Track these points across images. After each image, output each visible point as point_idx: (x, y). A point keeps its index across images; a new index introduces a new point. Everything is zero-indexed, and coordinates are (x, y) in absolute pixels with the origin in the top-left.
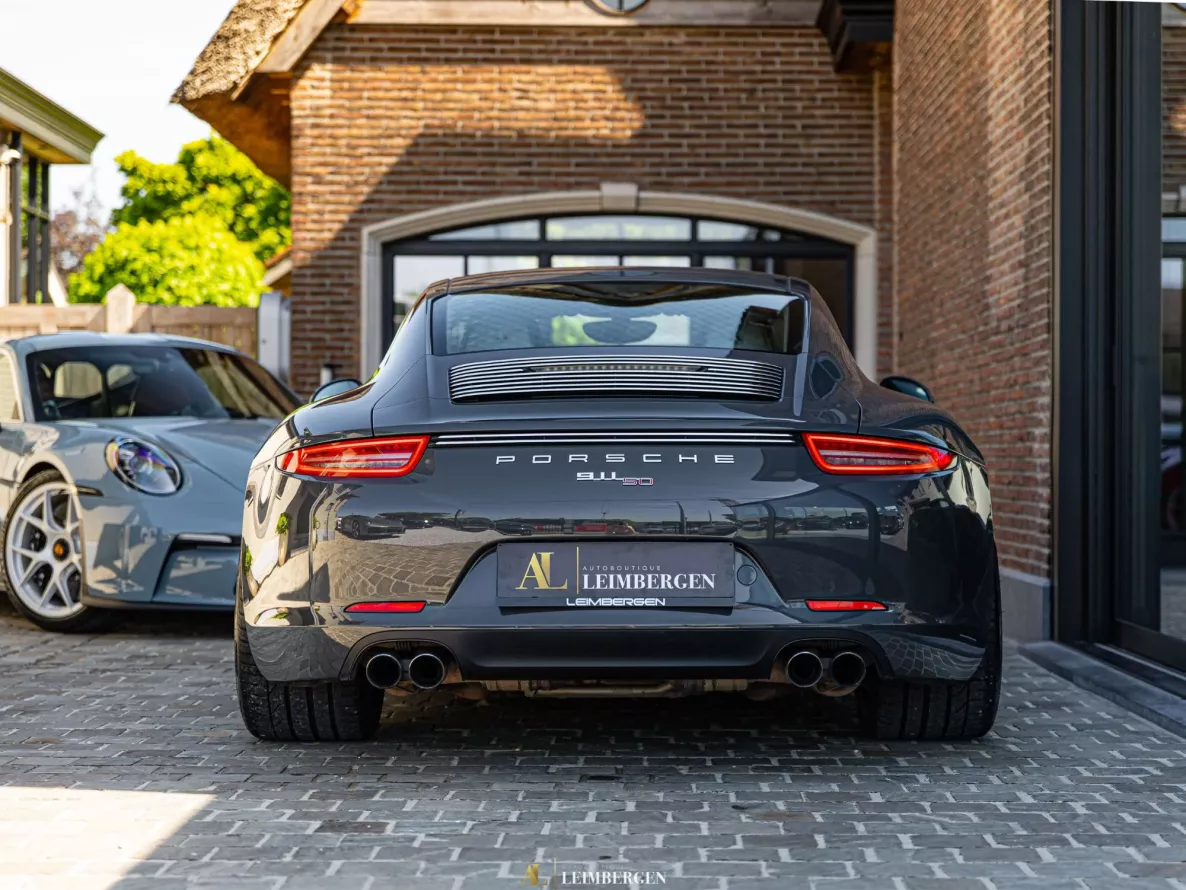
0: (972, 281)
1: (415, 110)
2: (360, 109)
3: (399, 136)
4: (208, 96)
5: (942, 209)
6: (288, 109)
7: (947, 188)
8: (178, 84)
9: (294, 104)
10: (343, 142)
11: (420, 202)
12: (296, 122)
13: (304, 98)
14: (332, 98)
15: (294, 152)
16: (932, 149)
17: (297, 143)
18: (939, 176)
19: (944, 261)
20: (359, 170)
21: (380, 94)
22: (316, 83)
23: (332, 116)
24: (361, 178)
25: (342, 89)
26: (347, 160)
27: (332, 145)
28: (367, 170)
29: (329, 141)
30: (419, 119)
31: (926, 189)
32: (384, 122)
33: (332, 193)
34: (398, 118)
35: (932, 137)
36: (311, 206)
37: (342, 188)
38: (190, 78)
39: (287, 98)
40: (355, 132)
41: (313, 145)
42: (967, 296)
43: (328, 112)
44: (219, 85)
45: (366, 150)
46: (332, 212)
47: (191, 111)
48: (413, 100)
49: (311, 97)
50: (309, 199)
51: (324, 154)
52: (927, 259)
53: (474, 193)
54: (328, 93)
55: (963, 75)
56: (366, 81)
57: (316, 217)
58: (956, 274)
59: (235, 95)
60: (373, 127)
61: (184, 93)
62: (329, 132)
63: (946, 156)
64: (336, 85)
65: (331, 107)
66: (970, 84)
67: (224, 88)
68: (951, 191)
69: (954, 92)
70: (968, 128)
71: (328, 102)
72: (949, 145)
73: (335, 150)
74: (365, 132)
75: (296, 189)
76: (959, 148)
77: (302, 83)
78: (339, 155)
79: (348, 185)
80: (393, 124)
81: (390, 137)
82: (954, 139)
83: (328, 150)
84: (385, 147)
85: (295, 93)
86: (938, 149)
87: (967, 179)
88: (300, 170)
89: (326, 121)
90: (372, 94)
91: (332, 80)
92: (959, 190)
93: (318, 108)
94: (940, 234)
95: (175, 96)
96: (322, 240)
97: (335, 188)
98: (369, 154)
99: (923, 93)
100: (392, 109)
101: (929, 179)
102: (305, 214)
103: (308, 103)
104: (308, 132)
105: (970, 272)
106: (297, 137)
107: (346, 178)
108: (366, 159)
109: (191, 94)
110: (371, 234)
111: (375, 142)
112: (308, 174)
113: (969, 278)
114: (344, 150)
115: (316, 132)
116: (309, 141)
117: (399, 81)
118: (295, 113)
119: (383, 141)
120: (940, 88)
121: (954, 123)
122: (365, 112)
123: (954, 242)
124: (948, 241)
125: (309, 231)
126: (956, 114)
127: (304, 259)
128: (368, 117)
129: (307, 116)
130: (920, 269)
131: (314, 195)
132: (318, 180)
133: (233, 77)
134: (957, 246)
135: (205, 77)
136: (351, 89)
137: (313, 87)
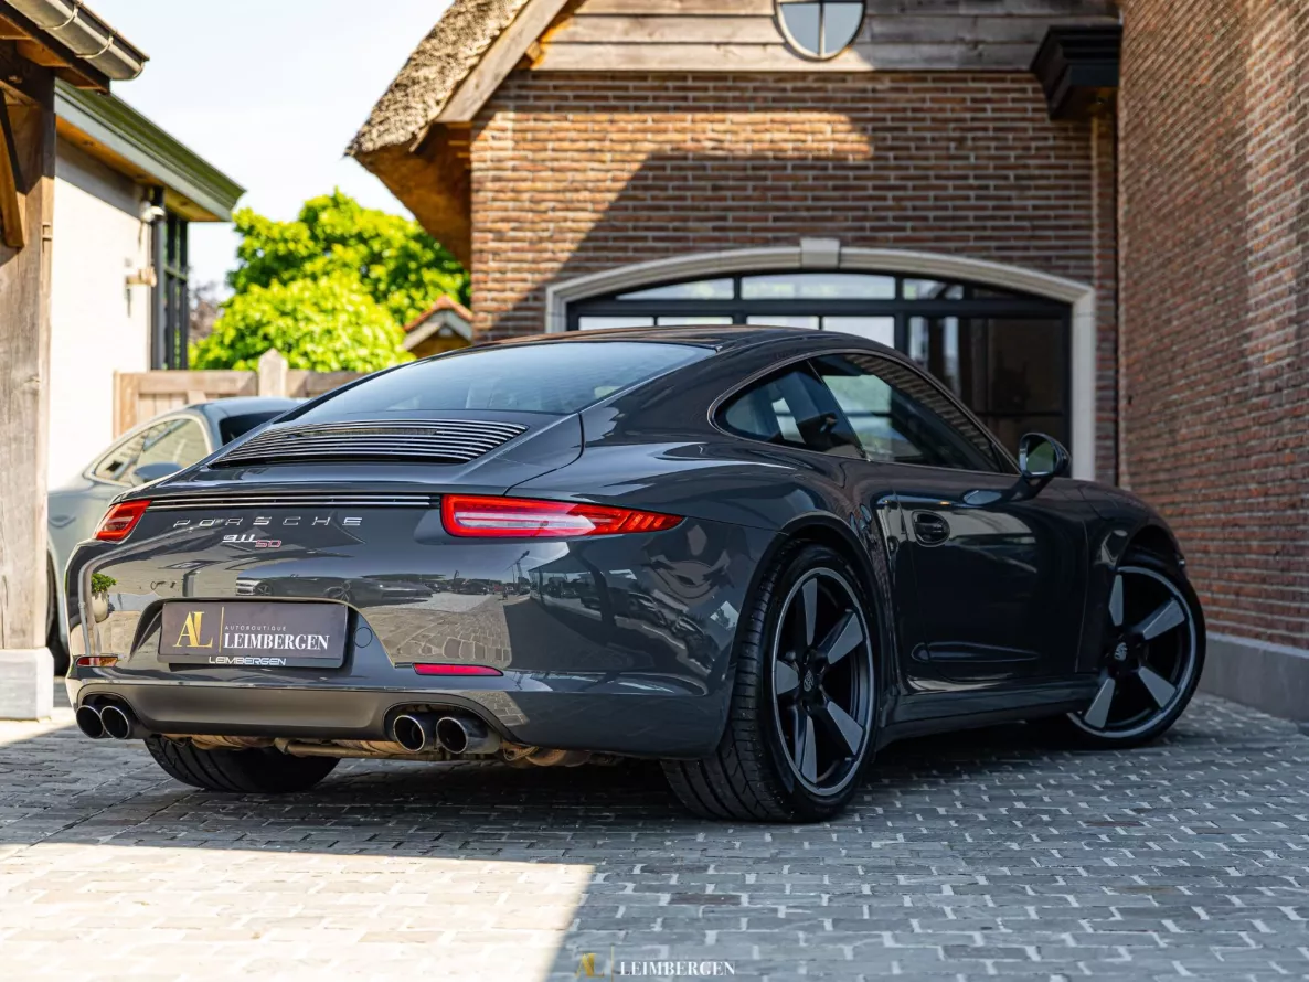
0: (1226, 339)
1: (603, 162)
2: (544, 160)
3: (586, 189)
4: (385, 148)
5: (1184, 264)
6: (468, 161)
7: (1191, 240)
8: (353, 135)
9: (474, 156)
10: (526, 196)
11: (608, 259)
12: (476, 175)
13: (484, 149)
14: (514, 149)
15: (474, 207)
16: (1172, 200)
17: (476, 198)
18: (1180, 229)
19: (1187, 319)
20: (544, 225)
21: (566, 145)
22: (497, 134)
23: (514, 169)
24: (546, 234)
25: (525, 140)
26: (530, 215)
27: (515, 200)
28: (551, 225)
29: (511, 195)
30: (608, 171)
31: (1163, 243)
32: (570, 175)
33: (515, 250)
34: (584, 170)
35: (1170, 188)
36: (493, 265)
37: (526, 245)
38: (366, 129)
39: (467, 149)
40: (539, 185)
41: (494, 199)
42: (1219, 356)
43: (510, 164)
44: (398, 136)
45: (551, 204)
46: (515, 270)
47: (363, 164)
48: (601, 151)
49: (492, 149)
50: (490, 257)
51: (506, 210)
52: (1164, 317)
53: (667, 250)
54: (510, 144)
55: (1212, 122)
56: (551, 131)
57: (498, 275)
58: (1203, 333)
59: (412, 149)
60: (558, 181)
61: (360, 145)
62: (511, 185)
63: (1190, 207)
64: (519, 135)
65: (513, 159)
66: (1222, 130)
67: (402, 139)
68: (1197, 244)
69: (1201, 138)
70: (1219, 177)
71: (510, 154)
72: (1195, 196)
73: (518, 204)
74: (550, 186)
75: (476, 246)
76: (1206, 200)
77: (486, 133)
78: (522, 210)
79: (531, 242)
80: (579, 176)
81: (577, 190)
82: (1200, 189)
83: (511, 205)
84: (572, 201)
85: (476, 145)
86: (1180, 200)
87: (1218, 232)
88: (480, 225)
89: (509, 174)
90: (557, 145)
91: (514, 131)
92: (1208, 243)
93: (500, 160)
94: (1183, 290)
95: (350, 148)
96: (505, 301)
97: (518, 245)
98: (554, 209)
99: (1158, 141)
100: (578, 161)
101: (1168, 232)
102: (486, 272)
103: (488, 155)
104: (489, 185)
105: (1222, 330)
106: (478, 191)
107: (529, 234)
108: (550, 214)
109: (368, 146)
110: (555, 293)
111: (560, 196)
112: (490, 231)
113: (1221, 336)
114: (527, 205)
115: (498, 185)
116: (490, 195)
117: (586, 131)
118: (475, 165)
119: (569, 195)
120: (1182, 135)
121: (1199, 173)
122: (549, 164)
123: (1201, 299)
124: (1194, 298)
125: (489, 290)
126: (1203, 163)
127: (485, 320)
128: (553, 170)
129: (487, 170)
130: (1156, 329)
131: (496, 253)
132: (500, 236)
133: (412, 128)
134: (1206, 303)
135: (382, 128)
136: (534, 140)
137: (494, 138)
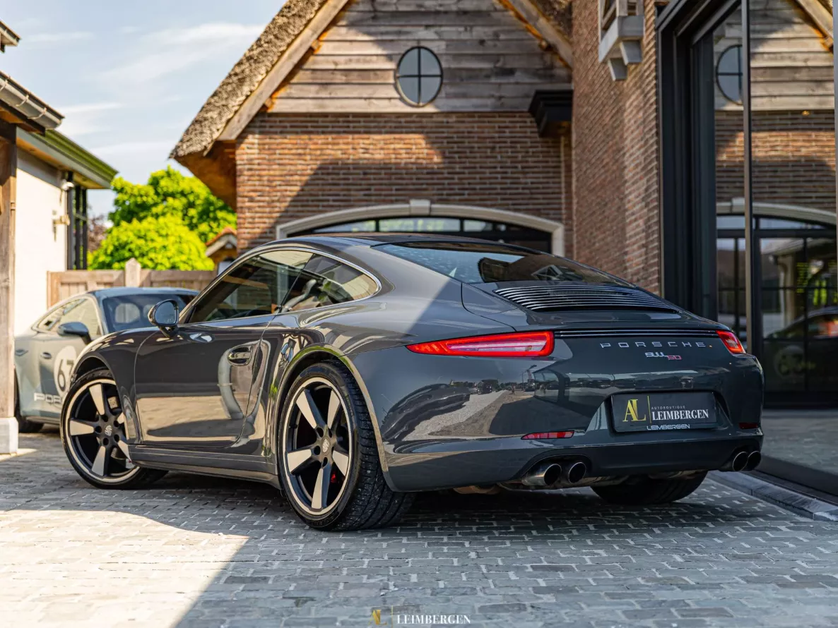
0: (618, 254)
1: (305, 160)
2: (275, 159)
3: (297, 174)
4: (190, 154)
5: (600, 214)
6: (234, 159)
7: (603, 203)
8: (173, 147)
9: (237, 158)
10: (265, 178)
11: (309, 211)
12: (239, 167)
13: (243, 154)
14: (259, 154)
15: (238, 184)
16: (595, 182)
17: (240, 179)
18: (598, 197)
19: (602, 243)
20: (275, 194)
21: (286, 151)
22: (250, 146)
23: (259, 164)
24: (276, 198)
25: (264, 149)
26: (267, 189)
27: (260, 180)
28: (279, 194)
29: (257, 178)
30: (308, 165)
31: (591, 203)
32: (288, 167)
33: (259, 207)
34: (296, 165)
35: (594, 176)
36: (248, 215)
37: (265, 204)
38: (180, 144)
39: (234, 153)
40: (272, 173)
41: (249, 180)
42: (615, 262)
43: (257, 162)
44: (197, 148)
45: (278, 183)
46: (260, 217)
47: (179, 162)
48: (305, 154)
49: (247, 154)
50: (247, 210)
51: (255, 185)
52: (593, 241)
53: (339, 206)
54: (256, 151)
55: (611, 143)
56: (278, 144)
57: (250, 220)
58: (608, 250)
59: (205, 153)
60: (283, 170)
61: (177, 153)
62: (257, 173)
63: (602, 186)
64: (261, 147)
65: (258, 159)
66: (614, 148)
67: (199, 149)
68: (606, 205)
69: (606, 151)
70: (614, 172)
71: (256, 156)
72: (604, 180)
73: (261, 183)
74: (277, 173)
75: (239, 205)
76: (610, 182)
77: (243, 146)
78: (263, 185)
79: (268, 202)
80: (293, 168)
81: (292, 175)
82: (606, 177)
83: (257, 183)
84: (289, 181)
85: (238, 152)
86: (598, 182)
87: (614, 199)
88: (241, 194)
89: (256, 167)
90: (281, 151)
91: (259, 144)
92: (609, 205)
93: (252, 160)
94: (600, 228)
95: (172, 154)
96: (255, 233)
97: (261, 204)
98: (280, 185)
99: (589, 151)
100: (292, 160)
101: (593, 198)
102: (245, 219)
103: (245, 157)
104: (246, 173)
105: (616, 249)
106: (240, 176)
107: (267, 199)
108: (278, 188)
109: (181, 153)
110: (281, 230)
111: (282, 178)
112: (246, 197)
113: (616, 252)
114: (266, 183)
115: (250, 173)
116: (246, 178)
117: (296, 144)
118: (238, 162)
119: (288, 178)
120: (598, 149)
121: (606, 168)
122: (277, 162)
123: (607, 233)
124: (604, 232)
125: (246, 228)
126: (607, 164)
127: (244, 244)
128: (279, 164)
129: (245, 164)
130: (589, 247)
131: (249, 208)
132: (252, 200)
133: (204, 144)
134: (609, 235)
135: (188, 144)
136: (269, 149)
137: (248, 148)
